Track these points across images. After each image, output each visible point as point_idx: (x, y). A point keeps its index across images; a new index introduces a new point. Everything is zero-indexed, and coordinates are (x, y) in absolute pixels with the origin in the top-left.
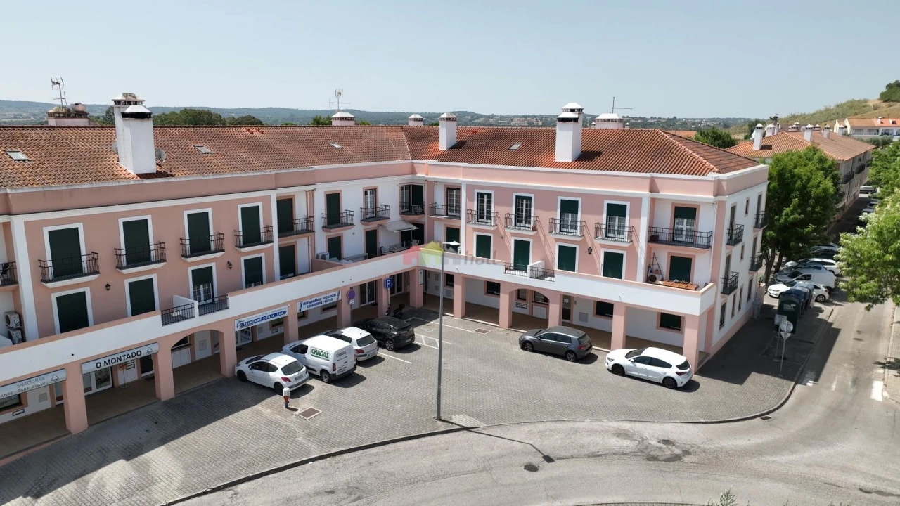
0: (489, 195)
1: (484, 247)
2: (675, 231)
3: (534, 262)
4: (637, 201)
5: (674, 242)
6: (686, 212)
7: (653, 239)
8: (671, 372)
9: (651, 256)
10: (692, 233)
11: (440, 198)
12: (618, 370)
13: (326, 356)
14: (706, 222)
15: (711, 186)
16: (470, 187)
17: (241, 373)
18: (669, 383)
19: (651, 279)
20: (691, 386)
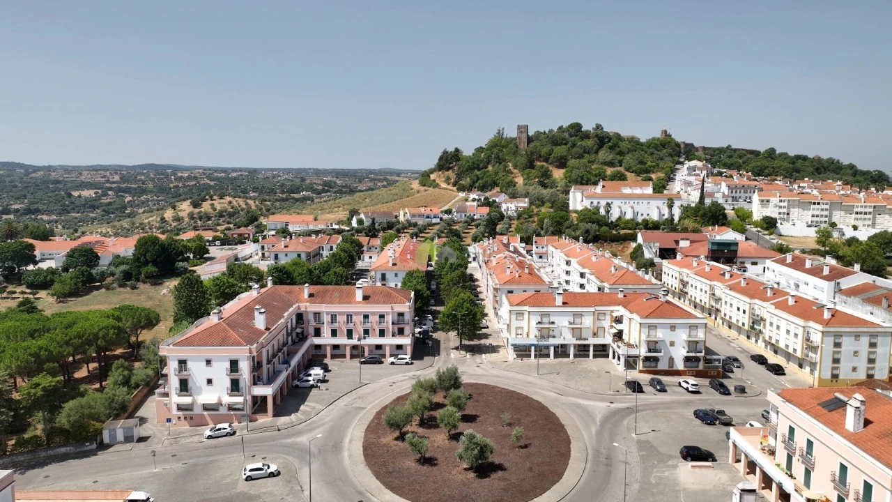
0: (336, 315)
1: (334, 333)
2: (399, 321)
3: (355, 336)
4: (388, 313)
5: (398, 324)
6: (401, 314)
7: (393, 323)
8: (407, 360)
9: (393, 328)
10: (403, 321)
11: (311, 318)
12: (393, 363)
13: (319, 375)
14: (407, 317)
15: (408, 307)
16: (328, 313)
17: (297, 386)
18: (407, 363)
19: (393, 336)
20: (412, 363)
